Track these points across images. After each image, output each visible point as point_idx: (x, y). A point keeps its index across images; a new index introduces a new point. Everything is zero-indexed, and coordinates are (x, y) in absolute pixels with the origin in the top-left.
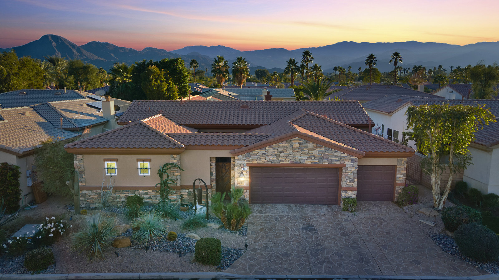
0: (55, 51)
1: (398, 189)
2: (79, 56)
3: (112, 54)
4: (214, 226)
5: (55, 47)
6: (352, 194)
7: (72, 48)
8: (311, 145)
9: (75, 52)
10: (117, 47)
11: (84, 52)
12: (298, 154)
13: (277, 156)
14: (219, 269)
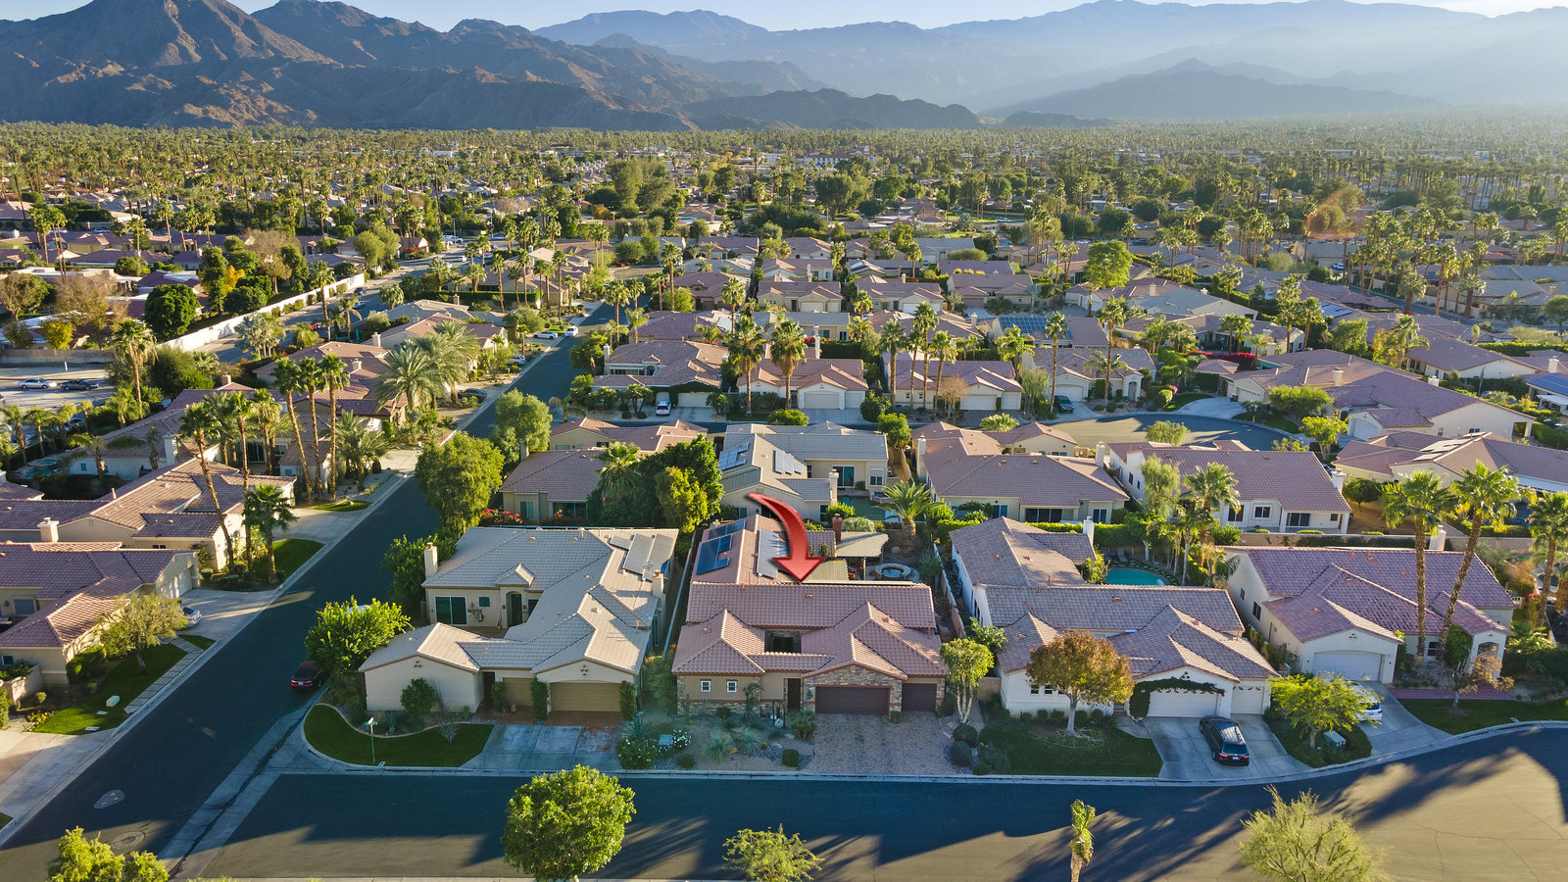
0: (177, 32)
1: (939, 703)
2: (253, 47)
3: (356, 43)
4: (790, 736)
5: (174, 16)
6: (898, 709)
7: (228, 22)
8: (864, 671)
9: (238, 33)
10: (371, 19)
11: (268, 34)
12: (855, 678)
13: (838, 679)
14: (798, 769)
